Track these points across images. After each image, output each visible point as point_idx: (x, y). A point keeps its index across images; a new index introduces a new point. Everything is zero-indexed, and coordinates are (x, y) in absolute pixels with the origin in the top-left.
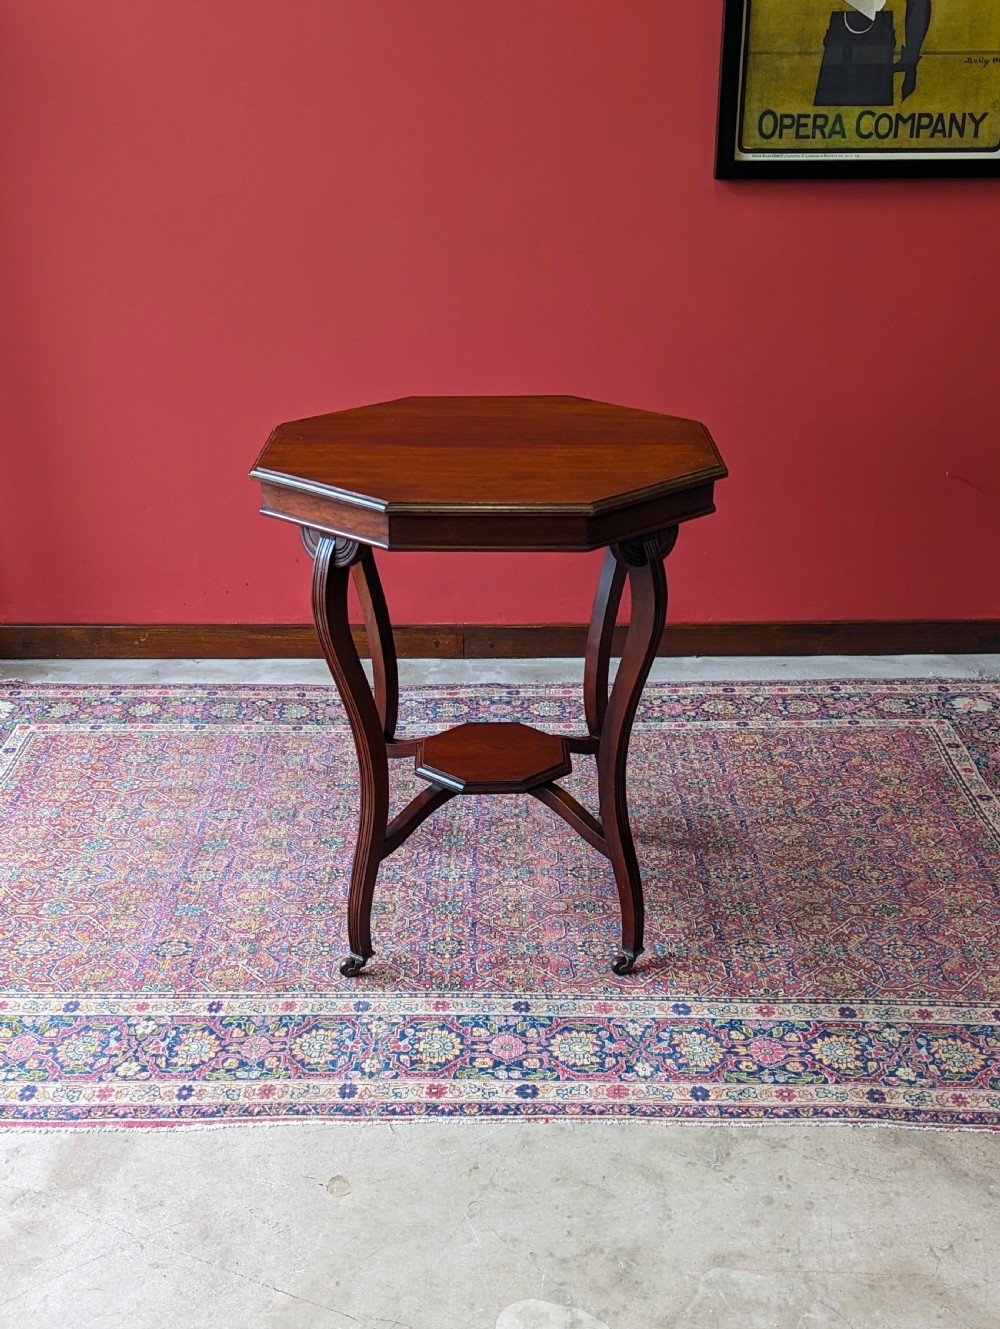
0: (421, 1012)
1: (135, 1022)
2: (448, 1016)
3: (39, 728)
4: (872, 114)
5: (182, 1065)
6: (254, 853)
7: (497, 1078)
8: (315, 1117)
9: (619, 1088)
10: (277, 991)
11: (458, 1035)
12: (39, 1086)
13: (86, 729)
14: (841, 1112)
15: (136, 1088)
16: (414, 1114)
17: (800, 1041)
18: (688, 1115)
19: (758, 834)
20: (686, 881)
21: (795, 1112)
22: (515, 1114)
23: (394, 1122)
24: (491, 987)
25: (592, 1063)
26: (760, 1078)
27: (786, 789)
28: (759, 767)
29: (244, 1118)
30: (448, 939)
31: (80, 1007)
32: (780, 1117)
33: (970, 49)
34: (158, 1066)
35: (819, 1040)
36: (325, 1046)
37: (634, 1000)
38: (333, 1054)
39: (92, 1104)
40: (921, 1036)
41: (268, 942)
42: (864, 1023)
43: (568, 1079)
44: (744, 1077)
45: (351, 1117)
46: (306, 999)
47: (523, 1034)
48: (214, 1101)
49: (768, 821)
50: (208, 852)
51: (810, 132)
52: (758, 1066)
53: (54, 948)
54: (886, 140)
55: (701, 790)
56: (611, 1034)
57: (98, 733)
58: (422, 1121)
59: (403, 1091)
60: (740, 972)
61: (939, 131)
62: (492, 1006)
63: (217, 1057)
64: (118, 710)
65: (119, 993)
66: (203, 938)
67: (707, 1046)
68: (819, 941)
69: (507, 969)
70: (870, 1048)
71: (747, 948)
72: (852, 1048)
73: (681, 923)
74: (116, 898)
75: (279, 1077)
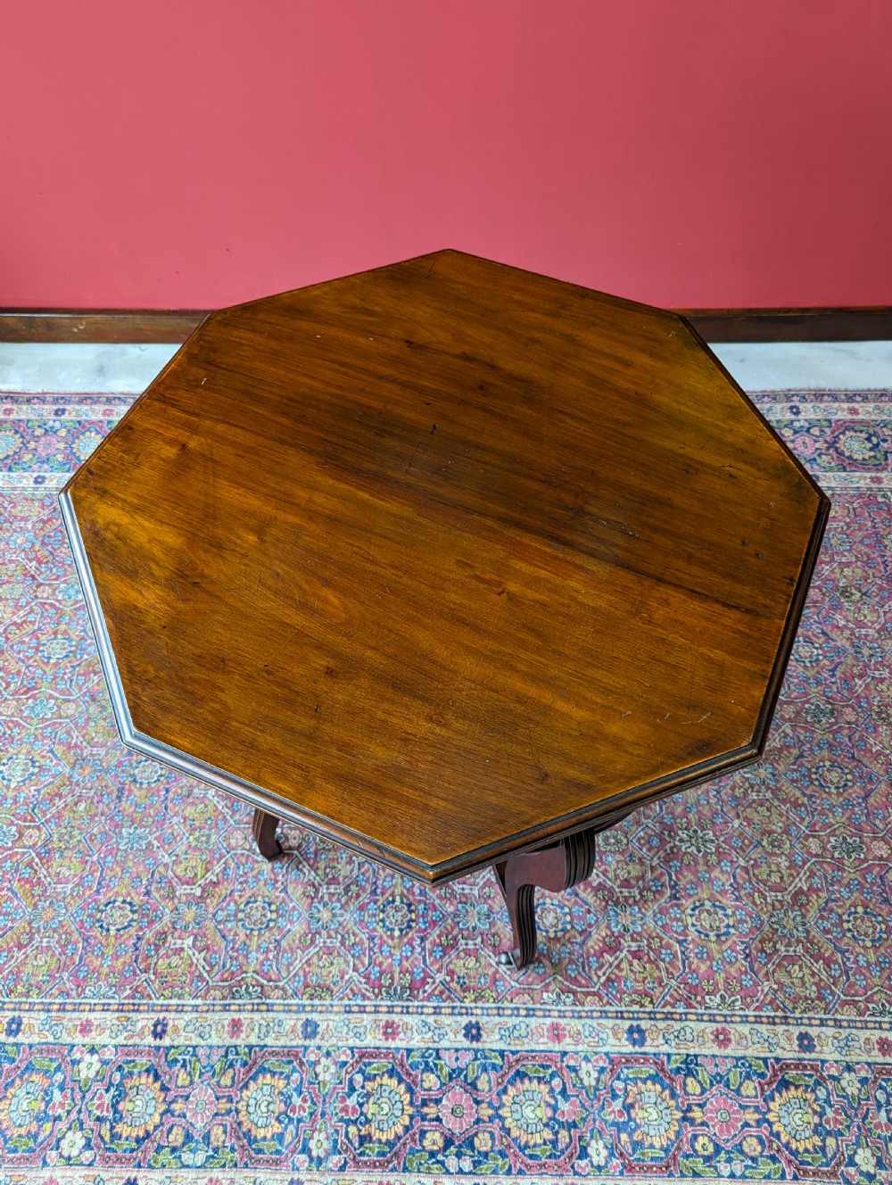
0: (369, 1042)
1: (77, 1056)
2: (398, 1049)
5: (127, 1139)
7: (448, 1172)
10: (224, 998)
11: (410, 1090)
13: (28, 482)
17: (756, 1097)
24: (442, 993)
25: (545, 1142)
26: (716, 1168)
30: (398, 899)
34: (102, 1138)
35: (777, 1095)
36: (272, 1107)
37: (587, 1017)
38: (280, 1122)
40: (881, 1087)
41: (215, 902)
42: (823, 1062)
43: (520, 1172)
44: (700, 1167)
46: (252, 1015)
47: (474, 1085)
52: (715, 1144)
56: (564, 1085)
60: (696, 961)
62: (442, 1031)
63: (162, 1124)
64: (62, 446)
65: (61, 1001)
66: (148, 893)
67: (661, 1107)
68: (777, 904)
69: (458, 957)
70: (828, 1110)
71: (702, 917)
72: (810, 1111)
73: (635, 870)
74: (59, 816)
75: (224, 1166)
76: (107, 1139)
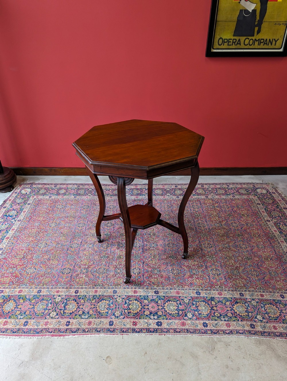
0: (130, 294)
1: (55, 297)
2: (137, 296)
3: (36, 197)
4: (249, 39)
5: (67, 313)
6: (88, 238)
7: (151, 319)
8: (102, 333)
9: (183, 323)
10: (93, 286)
11: (140, 303)
12: (29, 320)
13: (48, 197)
14: (244, 333)
15: (55, 322)
16: (129, 332)
17: (230, 305)
18: (203, 333)
19: (213, 232)
20: (196, 248)
21: (231, 332)
22: (156, 332)
23: (124, 335)
24: (148, 285)
25: (176, 313)
26: (221, 319)
27: (219, 218)
28: (212, 211)
29: (83, 333)
30: (137, 268)
31: (41, 292)
32: (227, 334)
33: (276, 21)
34: (61, 313)
35: (235, 305)
36: (105, 306)
37: (186, 290)
38: (107, 309)
39: (43, 327)
40: (262, 303)
41: (91, 269)
42: (246, 298)
43: (170, 319)
44: (216, 318)
45: (112, 333)
46: (100, 289)
47: (157, 302)
48: (75, 327)
49: (215, 228)
50: (76, 238)
51: (231, 44)
52: (220, 314)
53: (36, 271)
54: (252, 46)
55: (198, 218)
56: (180, 302)
57: (51, 199)
58: (131, 335)
59: (126, 324)
60: (212, 280)
61: (266, 44)
62: (149, 292)
63: (77, 310)
64: (56, 191)
65: (52, 286)
66: (74, 267)
67: (206, 307)
68: (232, 269)
69: (152, 279)
70: (249, 308)
71: (213, 271)
72: (244, 308)
73: (196, 263)
74: (53, 253)
75: (93, 318)
76: (62, 313)
